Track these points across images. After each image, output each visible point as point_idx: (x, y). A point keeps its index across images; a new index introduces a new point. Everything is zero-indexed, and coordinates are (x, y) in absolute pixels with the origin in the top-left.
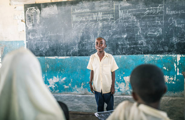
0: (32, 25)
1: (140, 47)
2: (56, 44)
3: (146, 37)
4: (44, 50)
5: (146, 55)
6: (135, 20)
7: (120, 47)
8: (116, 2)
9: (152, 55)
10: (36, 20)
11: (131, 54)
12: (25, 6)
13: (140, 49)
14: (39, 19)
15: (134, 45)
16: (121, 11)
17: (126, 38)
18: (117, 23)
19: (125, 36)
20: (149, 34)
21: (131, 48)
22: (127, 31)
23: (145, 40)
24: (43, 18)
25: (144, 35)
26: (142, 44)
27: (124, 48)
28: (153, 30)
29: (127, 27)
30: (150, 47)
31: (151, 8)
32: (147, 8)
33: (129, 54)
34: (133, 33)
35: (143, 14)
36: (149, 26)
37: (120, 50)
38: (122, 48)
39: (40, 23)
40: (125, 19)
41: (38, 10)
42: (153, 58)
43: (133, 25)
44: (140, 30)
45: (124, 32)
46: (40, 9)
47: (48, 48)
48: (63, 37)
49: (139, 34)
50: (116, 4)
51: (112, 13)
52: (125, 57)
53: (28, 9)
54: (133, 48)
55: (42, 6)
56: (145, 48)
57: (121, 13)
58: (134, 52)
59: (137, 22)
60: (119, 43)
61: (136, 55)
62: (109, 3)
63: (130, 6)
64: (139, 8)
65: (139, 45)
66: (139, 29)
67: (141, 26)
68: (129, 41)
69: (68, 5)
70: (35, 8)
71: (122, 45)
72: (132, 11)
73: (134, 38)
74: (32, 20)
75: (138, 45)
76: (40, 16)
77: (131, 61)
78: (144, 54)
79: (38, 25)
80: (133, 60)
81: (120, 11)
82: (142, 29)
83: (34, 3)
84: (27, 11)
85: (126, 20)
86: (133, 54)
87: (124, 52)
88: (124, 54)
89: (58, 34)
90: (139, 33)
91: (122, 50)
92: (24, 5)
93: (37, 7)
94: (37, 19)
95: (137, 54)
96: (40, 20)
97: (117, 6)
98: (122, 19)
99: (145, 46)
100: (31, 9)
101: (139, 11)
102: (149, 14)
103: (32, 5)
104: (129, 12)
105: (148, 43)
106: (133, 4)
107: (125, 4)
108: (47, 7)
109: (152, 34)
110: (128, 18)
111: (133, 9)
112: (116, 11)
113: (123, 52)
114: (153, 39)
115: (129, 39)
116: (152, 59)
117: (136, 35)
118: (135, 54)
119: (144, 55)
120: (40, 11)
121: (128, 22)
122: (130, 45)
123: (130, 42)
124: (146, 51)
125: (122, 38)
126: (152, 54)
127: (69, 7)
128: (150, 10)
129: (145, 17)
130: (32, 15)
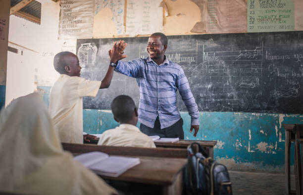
0: (85, 66)
1: (229, 102)
2: (116, 93)
3: (238, 89)
4: (97, 100)
5: (237, 113)
6: (224, 66)
7: (202, 100)
8: (199, 41)
9: (245, 113)
10: (91, 60)
11: (216, 111)
13: (229, 104)
14: (95, 59)
15: (221, 98)
16: (206, 53)
17: (211, 89)
18: (199, 68)
19: (210, 86)
20: (242, 85)
21: (217, 102)
22: (213, 79)
23: (237, 93)
24: (100, 58)
25: (235, 85)
26: (232, 97)
27: (207, 102)
28: (247, 80)
29: (213, 74)
30: (243, 102)
31: (246, 51)
32: (240, 51)
33: (213, 111)
34: (220, 82)
35: (234, 58)
36: (242, 75)
37: (202, 105)
38: (205, 102)
39: (96, 64)
40: (210, 64)
41: (95, 47)
42: (246, 117)
43: (221, 71)
44: (230, 79)
45: (208, 81)
46: (98, 46)
47: (104, 97)
48: (126, 83)
49: (228, 84)
50: (200, 44)
51: (194, 56)
52: (209, 114)
53: (82, 45)
54: (220, 102)
55: (100, 42)
56: (236, 103)
57: (205, 56)
58: (220, 108)
59: (226, 68)
60: (201, 95)
61: (223, 113)
62: (190, 42)
63: (218, 47)
64: (230, 50)
65: (228, 98)
66: (229, 78)
67: (231, 73)
68: (214, 93)
69: (136, 42)
70: (91, 45)
71: (205, 98)
72: (220, 54)
73: (222, 89)
74: (86, 60)
75: (227, 99)
76: (97, 55)
77: (216, 120)
78: (235, 110)
79: (93, 67)
80: (219, 118)
81: (204, 53)
82: (232, 78)
83: (91, 38)
84: (81, 47)
85: (212, 64)
86: (219, 110)
87: (207, 107)
88: (208, 110)
89: (119, 79)
90: (229, 82)
91: (205, 104)
92: (78, 40)
93: (93, 43)
94: (92, 58)
95: (225, 110)
96: (96, 61)
97: (201, 47)
98: (207, 63)
99: (237, 101)
100: (86, 45)
101: (229, 54)
102: (242, 58)
103: (88, 41)
104: (217, 55)
105: (239, 96)
106: (222, 44)
107: (211, 45)
108: (108, 43)
109: (246, 85)
110: (215, 62)
111: (221, 51)
112: (198, 53)
113: (206, 107)
114: (247, 92)
115: (214, 90)
116: (245, 118)
117: (224, 85)
118: (222, 111)
119: (235, 113)
120: (98, 48)
121: (214, 68)
122: (215, 98)
123: (216, 94)
124: (238, 107)
125: (205, 88)
126: (246, 112)
127: (137, 45)
128: (244, 53)
129: (237, 63)
130: (86, 54)
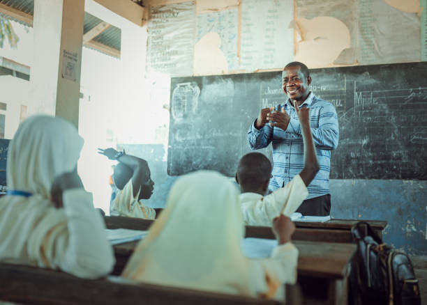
0: (182, 115)
1: (396, 165)
2: (227, 153)
3: (408, 145)
4: (201, 163)
5: (407, 181)
6: (387, 112)
7: (354, 162)
8: (348, 76)
9: (420, 182)
10: (191, 106)
11: (376, 178)
12: (174, 80)
13: (395, 167)
14: (196, 105)
15: (383, 159)
16: (359, 94)
17: (367, 146)
18: (349, 115)
19: (365, 142)
20: (415, 140)
21: (375, 166)
22: (370, 131)
23: (407, 151)
24: (204, 104)
25: (403, 140)
26: (399, 158)
27: (362, 165)
28: (423, 132)
29: (370, 124)
30: (416, 165)
31: (420, 88)
32: (412, 90)
33: (371, 178)
34: (381, 136)
35: (402, 100)
36: (415, 124)
37: (353, 169)
38: (359, 165)
39: (199, 112)
40: (365, 109)
41: (197, 89)
42: (421, 187)
43: (382, 119)
44: (396, 131)
45: (362, 134)
46: (201, 86)
47: (210, 159)
48: (241, 139)
49: (393, 138)
50: (349, 81)
51: (341, 97)
52: (364, 182)
53: (178, 85)
54: (381, 165)
55: (204, 81)
56: (406, 166)
57: (358, 97)
58: (382, 174)
59: (390, 115)
60: (352, 155)
61: (385, 181)
62: (336, 77)
63: (376, 84)
64: (395, 88)
65: (393, 159)
66: (394, 129)
67: (398, 123)
68: (372, 151)
69: (255, 80)
70: (192, 85)
71: (358, 158)
72: (381, 94)
73: (384, 146)
74: (184, 106)
75: (391, 161)
76: (200, 100)
77: (376, 192)
78: (404, 177)
79: (195, 116)
80: (380, 189)
81: (356, 93)
82: (399, 129)
83: (191, 76)
84: (175, 89)
85: (369, 110)
86: (379, 177)
87: (361, 173)
88: (362, 177)
89: (231, 133)
90: (395, 136)
91: (358, 169)
92: (172, 79)
93: (194, 83)
94: (193, 104)
95: (389, 177)
96: (198, 107)
97: (351, 84)
98: (360, 109)
99: (407, 163)
100: (184, 86)
101: (394, 93)
102: (415, 99)
103: (187, 79)
104: (375, 96)
105: (411, 156)
106: (382, 79)
107: (367, 81)
108: (215, 83)
109: (421, 140)
110: (373, 107)
111: (382, 89)
112: (347, 93)
113: (359, 172)
114: (423, 149)
115: (373, 147)
116: (420, 189)
117: (388, 140)
118: (385, 179)
119: (404, 181)
120: (201, 89)
121: (371, 114)
122: (374, 160)
123: (375, 154)
124: (408, 173)
125: (358, 145)
126: (421, 179)
127: (257, 84)
128: (417, 91)
129: (407, 106)
130: (184, 98)
